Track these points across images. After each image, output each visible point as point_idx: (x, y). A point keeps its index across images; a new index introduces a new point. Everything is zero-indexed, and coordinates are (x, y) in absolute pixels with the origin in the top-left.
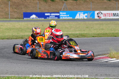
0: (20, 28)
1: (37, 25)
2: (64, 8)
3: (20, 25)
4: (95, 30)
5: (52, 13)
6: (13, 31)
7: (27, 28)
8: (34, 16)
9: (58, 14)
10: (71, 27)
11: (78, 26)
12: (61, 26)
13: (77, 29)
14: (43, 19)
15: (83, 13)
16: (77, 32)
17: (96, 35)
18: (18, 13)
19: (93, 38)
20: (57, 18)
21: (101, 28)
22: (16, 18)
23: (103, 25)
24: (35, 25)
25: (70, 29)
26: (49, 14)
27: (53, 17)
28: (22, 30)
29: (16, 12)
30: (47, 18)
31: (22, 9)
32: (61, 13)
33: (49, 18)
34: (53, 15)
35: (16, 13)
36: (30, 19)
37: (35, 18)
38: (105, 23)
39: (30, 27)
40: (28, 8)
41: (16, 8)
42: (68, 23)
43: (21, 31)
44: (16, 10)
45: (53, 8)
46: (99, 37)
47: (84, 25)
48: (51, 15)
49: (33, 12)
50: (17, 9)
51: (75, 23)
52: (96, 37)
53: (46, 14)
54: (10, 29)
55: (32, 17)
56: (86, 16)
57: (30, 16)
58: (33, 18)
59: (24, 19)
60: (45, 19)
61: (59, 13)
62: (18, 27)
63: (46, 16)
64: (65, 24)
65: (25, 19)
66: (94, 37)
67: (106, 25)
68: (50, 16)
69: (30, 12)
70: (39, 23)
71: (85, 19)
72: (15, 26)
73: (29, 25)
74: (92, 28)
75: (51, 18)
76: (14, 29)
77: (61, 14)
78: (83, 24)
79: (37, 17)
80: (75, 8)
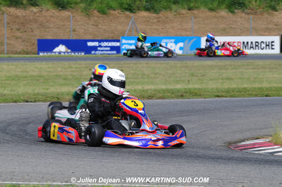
0: (40, 77)
1: (76, 68)
2: (130, 31)
3: (36, 68)
4: (211, 80)
5: (103, 41)
6: (25, 82)
7: (56, 75)
8: (62, 48)
9: (118, 44)
10: (156, 74)
11: (170, 72)
12: (132, 71)
13: (171, 79)
14: (83, 54)
15: (173, 40)
16: (179, 86)
17: (223, 92)
18: (24, 41)
19: (217, 99)
20: (115, 52)
21: (224, 75)
22: (20, 53)
23: (227, 69)
24: (72, 68)
25: (155, 78)
26: (96, 44)
27: (107, 51)
28: (46, 79)
29: (20, 38)
30: (93, 52)
31: (33, 31)
32: (124, 41)
33: (97, 52)
34: (106, 47)
35: (18, 40)
36: (53, 54)
37: (64, 53)
38: (230, 65)
39: (61, 73)
40: (47, 30)
41: (18, 30)
42: (147, 63)
43: (44, 82)
44: (19, 34)
45: (104, 30)
46: (231, 96)
47: (183, 69)
48: (100, 46)
49: (58, 38)
50: (21, 32)
51: (162, 64)
52: (222, 96)
53: (90, 44)
54: (17, 78)
55: (57, 50)
56: (181, 48)
57: (54, 48)
58: (60, 53)
59: (39, 54)
60: (87, 55)
61: (118, 41)
62: (35, 74)
63: (90, 47)
64: (140, 66)
65: (41, 54)
66: (218, 96)
67: (234, 68)
68: (99, 49)
69: (50, 38)
70: (80, 64)
71: (181, 55)
72: (27, 72)
73: (59, 69)
74: (204, 75)
75: (100, 52)
76: (26, 77)
77: (125, 44)
78: (181, 67)
79: (69, 51)
80: (155, 29)
